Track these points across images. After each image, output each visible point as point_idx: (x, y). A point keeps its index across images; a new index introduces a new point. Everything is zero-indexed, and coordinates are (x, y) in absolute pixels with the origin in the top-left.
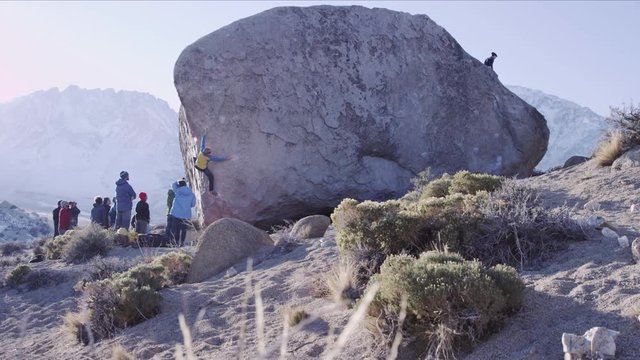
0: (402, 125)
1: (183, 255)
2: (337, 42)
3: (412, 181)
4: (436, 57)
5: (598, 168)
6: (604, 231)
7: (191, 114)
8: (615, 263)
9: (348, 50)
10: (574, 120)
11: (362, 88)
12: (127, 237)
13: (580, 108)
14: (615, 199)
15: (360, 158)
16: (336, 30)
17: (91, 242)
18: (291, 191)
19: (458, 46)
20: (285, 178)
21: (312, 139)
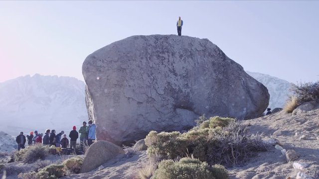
0: (196, 93)
1: (78, 159)
2: (163, 52)
3: (195, 121)
4: (212, 60)
5: (286, 114)
6: (276, 146)
7: (90, 88)
8: (278, 163)
9: (169, 56)
10: (286, 89)
11: (176, 75)
12: (55, 150)
13: (288, 83)
14: (291, 130)
15: (175, 109)
16: (163, 46)
17: (37, 152)
18: (140, 126)
19: (223, 54)
20: (137, 120)
21: (151, 100)
